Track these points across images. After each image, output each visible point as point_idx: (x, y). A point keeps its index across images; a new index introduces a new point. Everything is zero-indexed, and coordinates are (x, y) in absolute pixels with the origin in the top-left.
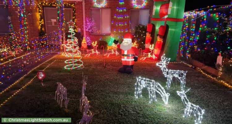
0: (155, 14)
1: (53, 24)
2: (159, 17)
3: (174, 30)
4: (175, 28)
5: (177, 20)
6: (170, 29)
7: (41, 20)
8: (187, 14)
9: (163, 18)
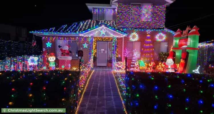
0: (175, 45)
1: (102, 52)
2: (178, 47)
3: (192, 55)
4: (193, 54)
5: (194, 49)
6: (190, 55)
7: (95, 50)
8: (200, 45)
9: (182, 47)
